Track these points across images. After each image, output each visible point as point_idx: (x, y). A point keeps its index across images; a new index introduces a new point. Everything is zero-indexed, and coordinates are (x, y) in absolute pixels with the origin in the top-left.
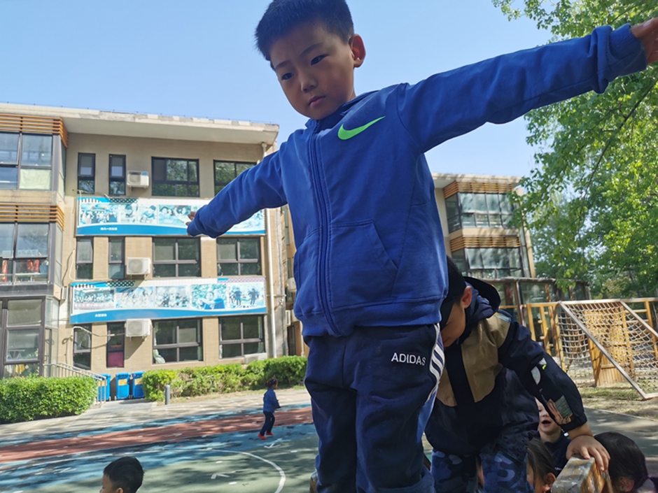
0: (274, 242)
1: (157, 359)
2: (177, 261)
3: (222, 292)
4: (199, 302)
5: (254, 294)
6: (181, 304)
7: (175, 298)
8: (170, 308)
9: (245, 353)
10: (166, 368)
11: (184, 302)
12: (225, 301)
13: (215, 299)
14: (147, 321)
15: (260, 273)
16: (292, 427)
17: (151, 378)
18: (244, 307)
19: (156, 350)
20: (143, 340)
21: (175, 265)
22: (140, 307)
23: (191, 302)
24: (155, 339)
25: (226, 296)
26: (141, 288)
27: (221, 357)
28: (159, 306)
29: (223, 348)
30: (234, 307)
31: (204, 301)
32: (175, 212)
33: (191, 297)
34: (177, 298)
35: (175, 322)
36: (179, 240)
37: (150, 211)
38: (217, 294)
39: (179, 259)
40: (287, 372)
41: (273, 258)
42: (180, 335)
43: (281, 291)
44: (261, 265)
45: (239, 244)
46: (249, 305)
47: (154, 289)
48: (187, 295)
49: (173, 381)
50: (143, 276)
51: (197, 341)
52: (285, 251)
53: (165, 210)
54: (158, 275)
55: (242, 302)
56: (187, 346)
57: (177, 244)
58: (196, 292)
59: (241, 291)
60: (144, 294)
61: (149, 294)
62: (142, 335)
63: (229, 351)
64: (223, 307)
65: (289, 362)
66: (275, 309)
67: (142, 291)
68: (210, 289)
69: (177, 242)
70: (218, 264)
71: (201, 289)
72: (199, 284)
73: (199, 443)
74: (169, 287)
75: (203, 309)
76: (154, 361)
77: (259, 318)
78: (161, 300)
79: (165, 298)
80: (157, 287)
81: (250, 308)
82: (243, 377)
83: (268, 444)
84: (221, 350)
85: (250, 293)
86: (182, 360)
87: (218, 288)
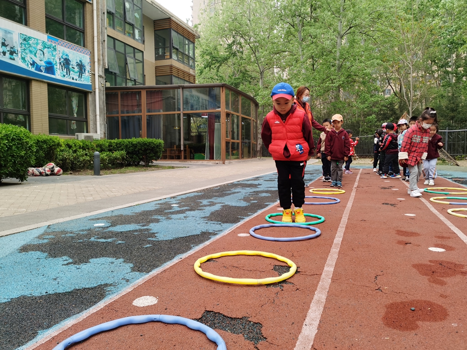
3: (52, 55)
4: (29, 58)
5: (81, 66)
6: (8, 54)
11: (12, 53)
12: (55, 66)
13: (45, 60)
15: (86, 46)
23: (19, 54)
25: (56, 59)
30: (64, 76)
31: (34, 59)
33: (20, 49)
38: (48, 56)
43: (102, 70)
44: (85, 37)
46: (77, 78)
48: (15, 44)
55: (71, 72)
58: (25, 45)
59: (70, 59)
64: (53, 73)
66: (99, 89)
68: (40, 47)
70: (46, 18)
71: (31, 42)
72: (28, 35)
75: (33, 70)
81: (78, 82)
85: (78, 65)
87: (48, 48)
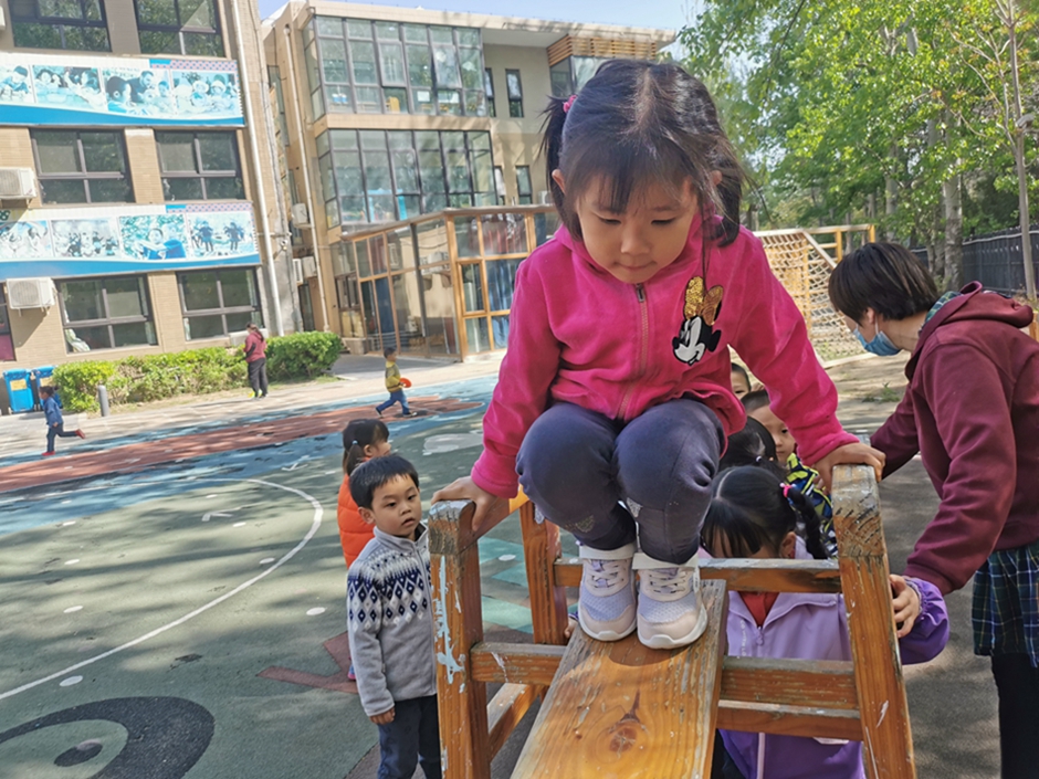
0: (262, 140)
1: (73, 344)
2: (85, 174)
3: (177, 230)
4: (137, 246)
5: (235, 233)
6: (103, 251)
7: (91, 240)
8: (84, 258)
9: (230, 331)
10: (93, 359)
11: (109, 247)
12: (184, 245)
13: (165, 241)
14: (46, 282)
15: (242, 196)
16: (323, 439)
17: (67, 375)
18: (220, 254)
19: (71, 331)
20: (45, 314)
21: (81, 181)
22: (28, 258)
23: (121, 247)
24: (65, 312)
25: (185, 234)
26: (24, 224)
27: (188, 338)
28: (64, 255)
29: (190, 323)
30: (202, 254)
31: (146, 244)
32: (67, 78)
33: (121, 239)
34: (95, 240)
35: (96, 281)
36: (82, 135)
37: (18, 78)
38: (169, 233)
39: (88, 170)
40: (304, 357)
41: (262, 168)
42: (110, 303)
43: (283, 226)
44: (242, 183)
45: (197, 142)
46: (228, 250)
47: (49, 225)
48: (112, 234)
49: (110, 379)
50: (24, 200)
51: (142, 313)
52: (283, 156)
53: (45, 76)
54: (53, 200)
55: (216, 245)
56: (125, 321)
57: (79, 142)
58: (129, 230)
59: (211, 227)
60: (30, 233)
61: (41, 235)
62: (41, 303)
63: (203, 328)
64: (182, 256)
65: (306, 342)
66: (275, 256)
67: (26, 229)
68: (154, 224)
69: (79, 138)
70: (162, 178)
71: (137, 224)
72: (133, 215)
73: (172, 471)
74: (77, 221)
75: (146, 260)
76: (71, 349)
77: (249, 272)
78: (65, 245)
79: (72, 240)
80: (53, 221)
81: (230, 256)
82: (230, 368)
83: (287, 464)
84: (187, 326)
85: (228, 231)
86: (119, 344)
87: (169, 222)
